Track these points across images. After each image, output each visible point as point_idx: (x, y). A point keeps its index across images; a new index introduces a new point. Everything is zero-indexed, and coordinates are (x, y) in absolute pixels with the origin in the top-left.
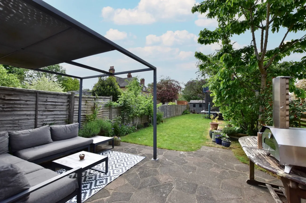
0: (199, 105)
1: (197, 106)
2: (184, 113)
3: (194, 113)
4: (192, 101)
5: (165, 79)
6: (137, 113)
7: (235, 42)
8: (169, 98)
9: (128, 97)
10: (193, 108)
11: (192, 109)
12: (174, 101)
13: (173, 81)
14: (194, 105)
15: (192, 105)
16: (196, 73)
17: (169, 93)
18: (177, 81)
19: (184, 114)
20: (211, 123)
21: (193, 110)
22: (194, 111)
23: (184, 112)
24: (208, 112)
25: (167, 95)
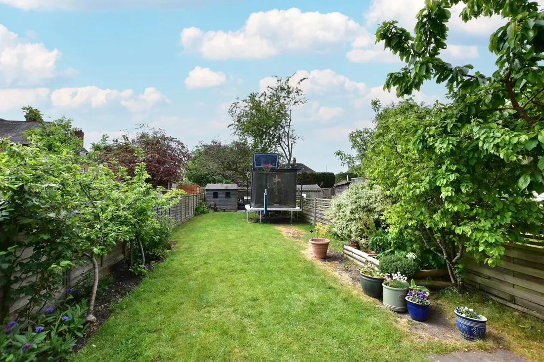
0: (224, 193)
1: (221, 195)
2: (199, 212)
3: (216, 210)
4: (210, 186)
5: (151, 135)
6: (93, 242)
7: (305, 79)
8: (161, 179)
9: (39, 172)
10: (214, 199)
11: (212, 201)
12: (171, 185)
13: (172, 139)
14: (216, 193)
15: (212, 193)
16: (228, 127)
17: (162, 168)
18: (180, 140)
19: (199, 214)
20: (313, 242)
21: (213, 203)
22: (215, 205)
23: (197, 210)
24: (263, 209)
25: (158, 172)
